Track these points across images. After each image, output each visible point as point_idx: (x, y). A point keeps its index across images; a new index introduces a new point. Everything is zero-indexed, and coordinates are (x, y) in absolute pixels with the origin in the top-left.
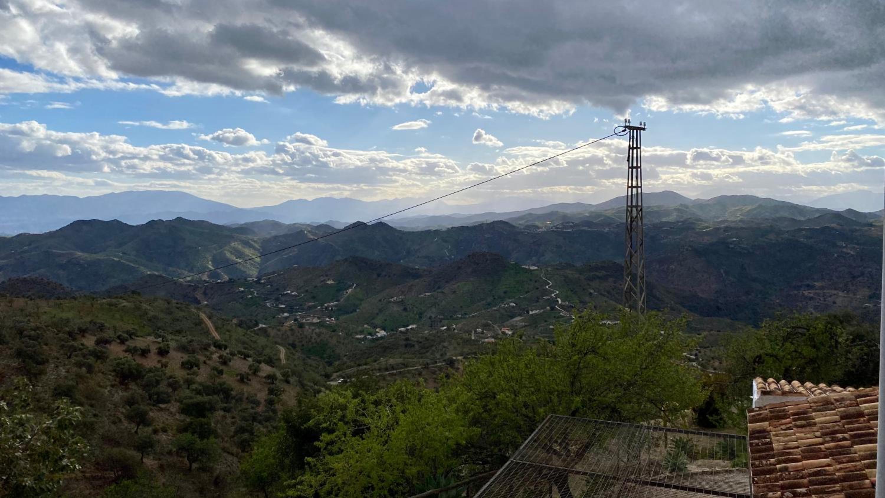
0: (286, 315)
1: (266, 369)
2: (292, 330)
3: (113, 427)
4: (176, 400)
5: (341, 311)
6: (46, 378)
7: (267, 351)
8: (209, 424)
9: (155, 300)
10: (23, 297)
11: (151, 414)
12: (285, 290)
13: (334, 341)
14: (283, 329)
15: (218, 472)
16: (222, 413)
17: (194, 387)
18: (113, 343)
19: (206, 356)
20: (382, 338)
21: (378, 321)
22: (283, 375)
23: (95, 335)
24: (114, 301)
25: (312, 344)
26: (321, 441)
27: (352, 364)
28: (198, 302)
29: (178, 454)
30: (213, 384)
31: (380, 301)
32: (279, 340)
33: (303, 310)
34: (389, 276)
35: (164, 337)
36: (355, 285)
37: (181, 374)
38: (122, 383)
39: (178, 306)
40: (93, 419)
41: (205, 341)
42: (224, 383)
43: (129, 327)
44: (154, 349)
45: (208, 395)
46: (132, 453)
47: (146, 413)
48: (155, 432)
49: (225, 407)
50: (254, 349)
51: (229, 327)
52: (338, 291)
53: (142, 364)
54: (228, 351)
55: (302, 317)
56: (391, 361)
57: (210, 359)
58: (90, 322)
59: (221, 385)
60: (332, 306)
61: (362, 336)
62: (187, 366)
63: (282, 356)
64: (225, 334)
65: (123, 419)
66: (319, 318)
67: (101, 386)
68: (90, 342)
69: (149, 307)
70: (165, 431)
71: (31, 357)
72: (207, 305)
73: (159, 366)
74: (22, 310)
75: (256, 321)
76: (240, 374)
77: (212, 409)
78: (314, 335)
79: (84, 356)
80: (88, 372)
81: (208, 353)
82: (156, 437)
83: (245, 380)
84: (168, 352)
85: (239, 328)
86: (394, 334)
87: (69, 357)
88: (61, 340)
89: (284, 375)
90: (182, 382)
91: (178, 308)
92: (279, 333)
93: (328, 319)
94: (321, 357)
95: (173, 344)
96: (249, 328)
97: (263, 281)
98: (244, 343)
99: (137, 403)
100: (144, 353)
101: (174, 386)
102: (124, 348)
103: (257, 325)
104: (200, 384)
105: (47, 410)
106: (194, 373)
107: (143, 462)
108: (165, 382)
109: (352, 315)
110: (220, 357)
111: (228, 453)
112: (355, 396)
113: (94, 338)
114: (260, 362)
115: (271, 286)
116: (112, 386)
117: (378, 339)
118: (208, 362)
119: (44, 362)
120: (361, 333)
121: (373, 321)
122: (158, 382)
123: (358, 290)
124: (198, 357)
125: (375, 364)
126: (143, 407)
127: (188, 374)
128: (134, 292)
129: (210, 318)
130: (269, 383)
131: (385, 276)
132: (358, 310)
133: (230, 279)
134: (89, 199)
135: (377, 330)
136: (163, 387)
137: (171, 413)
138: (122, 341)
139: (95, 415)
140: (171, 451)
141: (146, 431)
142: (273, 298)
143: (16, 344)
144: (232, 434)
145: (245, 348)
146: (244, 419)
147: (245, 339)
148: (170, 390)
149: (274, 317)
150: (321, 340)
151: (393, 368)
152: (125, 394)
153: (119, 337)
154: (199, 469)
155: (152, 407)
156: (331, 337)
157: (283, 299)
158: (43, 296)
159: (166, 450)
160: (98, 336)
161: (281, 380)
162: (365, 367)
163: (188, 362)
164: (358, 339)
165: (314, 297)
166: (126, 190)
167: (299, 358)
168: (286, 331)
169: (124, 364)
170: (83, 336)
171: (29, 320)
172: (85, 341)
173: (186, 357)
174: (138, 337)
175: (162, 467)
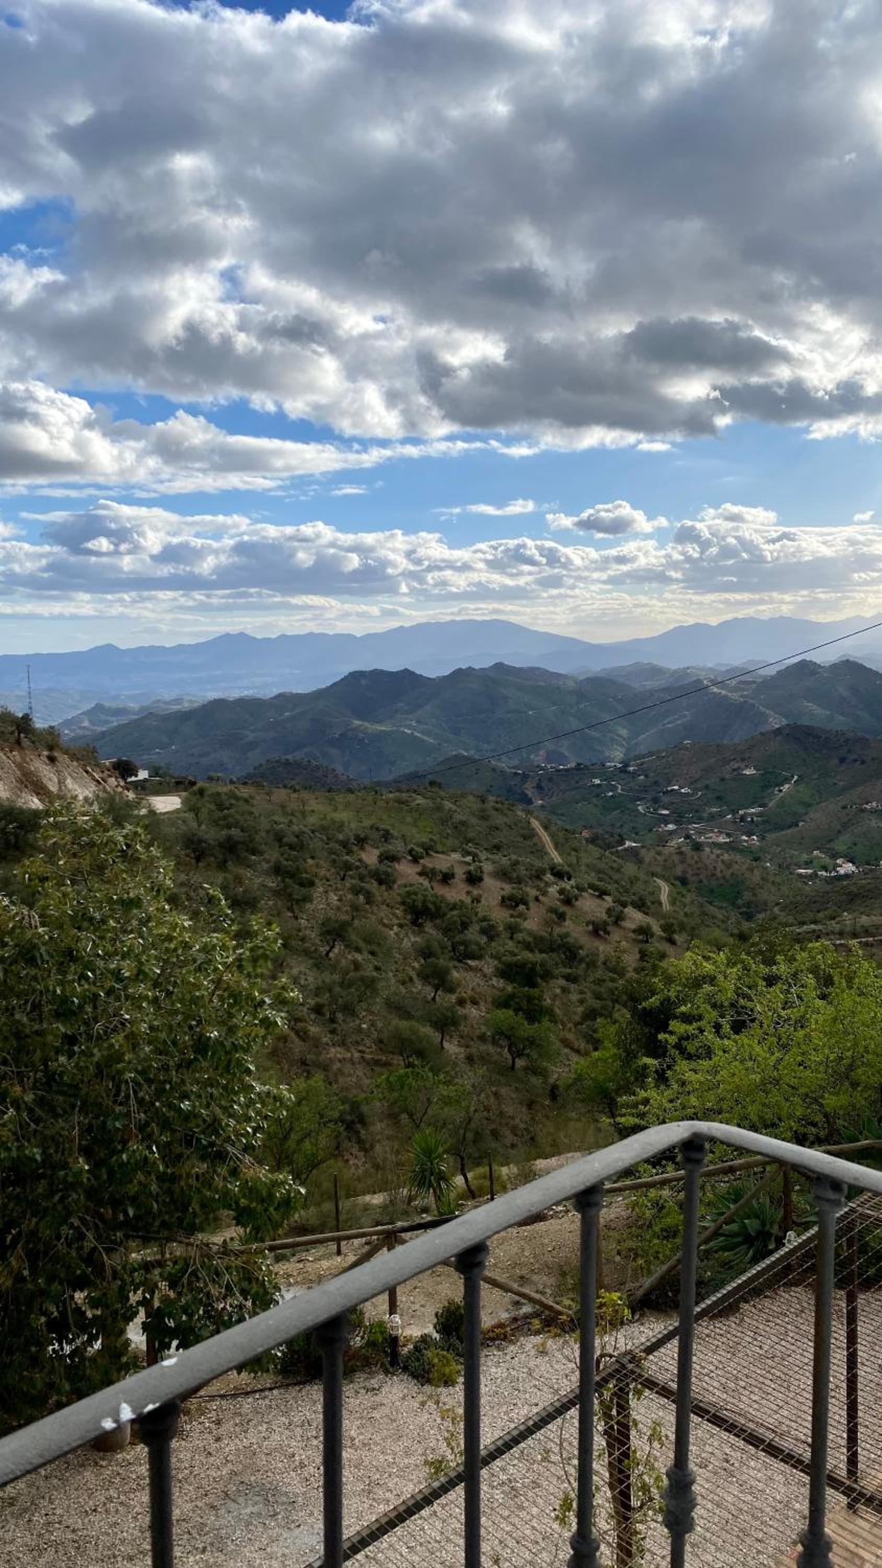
0: (671, 827)
1: (635, 917)
2: (681, 853)
3: (403, 989)
4: (492, 956)
5: (767, 825)
6: (313, 907)
7: (638, 887)
8: (540, 998)
9: (463, 796)
10: (285, 787)
11: (455, 974)
12: (669, 784)
13: (756, 876)
14: (666, 851)
15: (556, 1076)
16: (562, 982)
17: (519, 936)
18: (403, 861)
19: (539, 889)
20: (847, 876)
21: (840, 845)
22: (664, 930)
23: (377, 848)
24: (404, 796)
25: (717, 879)
26: (671, 1033)
27: (791, 919)
28: (530, 802)
29: (495, 1043)
30: (550, 934)
31: (844, 807)
32: (658, 870)
33: (700, 819)
34: (863, 762)
35: (475, 856)
36: (796, 778)
37: (500, 916)
38: (414, 923)
39: (499, 806)
40: (375, 974)
41: (538, 864)
42: (567, 935)
43: (425, 839)
44: (460, 872)
45: (541, 951)
46: (427, 1031)
47: (446, 971)
48: (461, 1002)
49: (569, 974)
50: (616, 882)
51: (576, 844)
52: (764, 788)
53: (442, 896)
54: (572, 882)
55: (700, 833)
56: (864, 920)
57: (545, 893)
58: (372, 827)
59: (562, 937)
60: (752, 815)
61: (810, 871)
62: (511, 902)
63: (664, 898)
64: (569, 854)
65: (415, 977)
66: (728, 835)
67: (385, 925)
68: (370, 857)
69: (454, 808)
70: (475, 1002)
71: (292, 876)
72: (542, 806)
73: (468, 900)
74: (283, 807)
75: (620, 835)
76: (593, 923)
77: (547, 975)
78: (720, 866)
79: (362, 878)
80: (367, 903)
81: (542, 885)
82: (461, 1011)
83: (601, 933)
84: (481, 879)
85: (591, 846)
86: (871, 870)
87: (343, 879)
88: (332, 852)
89: (667, 928)
90: (501, 929)
91: (497, 810)
92: (659, 858)
93: (745, 838)
94: (734, 904)
95: (488, 867)
96: (609, 846)
97: (631, 769)
98: (599, 871)
99: (434, 956)
100: (446, 878)
101: (489, 932)
102: (418, 869)
103: (622, 842)
104: (530, 933)
105: (314, 955)
106: (520, 915)
107: (442, 1048)
108: (477, 927)
109: (789, 831)
110: (561, 892)
111: (572, 1048)
112: (730, 963)
113: (376, 852)
114: (624, 905)
115: (646, 776)
116: (401, 926)
117: (840, 878)
118: (541, 898)
119: (312, 884)
120: (807, 864)
121: (832, 845)
122: (465, 926)
123: (801, 788)
124: (528, 889)
125: (833, 922)
126: (442, 962)
127: (512, 916)
128: (432, 783)
129: (546, 828)
130: (642, 942)
131: (856, 761)
132: (801, 824)
133: (579, 764)
134: (371, 638)
135: (839, 861)
136: (473, 934)
137: (485, 976)
138: (415, 860)
139: (377, 969)
140: (484, 1034)
141: (446, 1000)
142: (649, 797)
143: (273, 854)
144: (577, 1018)
145: (600, 880)
146: (598, 997)
147: (602, 866)
148: (484, 940)
149: (650, 831)
150: (733, 874)
151: (867, 933)
152: (418, 939)
153: (410, 852)
154: (526, 1069)
155: (457, 964)
156: (751, 870)
157: (665, 799)
158: (311, 787)
159: (478, 1032)
160: (382, 849)
161: (662, 938)
162: (813, 926)
163: (511, 898)
164: (800, 875)
165: (718, 798)
166: (424, 620)
167: (692, 902)
168: (670, 854)
169: (416, 894)
170: (362, 849)
171: (291, 821)
172: (364, 856)
173: (508, 889)
174: (437, 852)
175: (470, 1059)
